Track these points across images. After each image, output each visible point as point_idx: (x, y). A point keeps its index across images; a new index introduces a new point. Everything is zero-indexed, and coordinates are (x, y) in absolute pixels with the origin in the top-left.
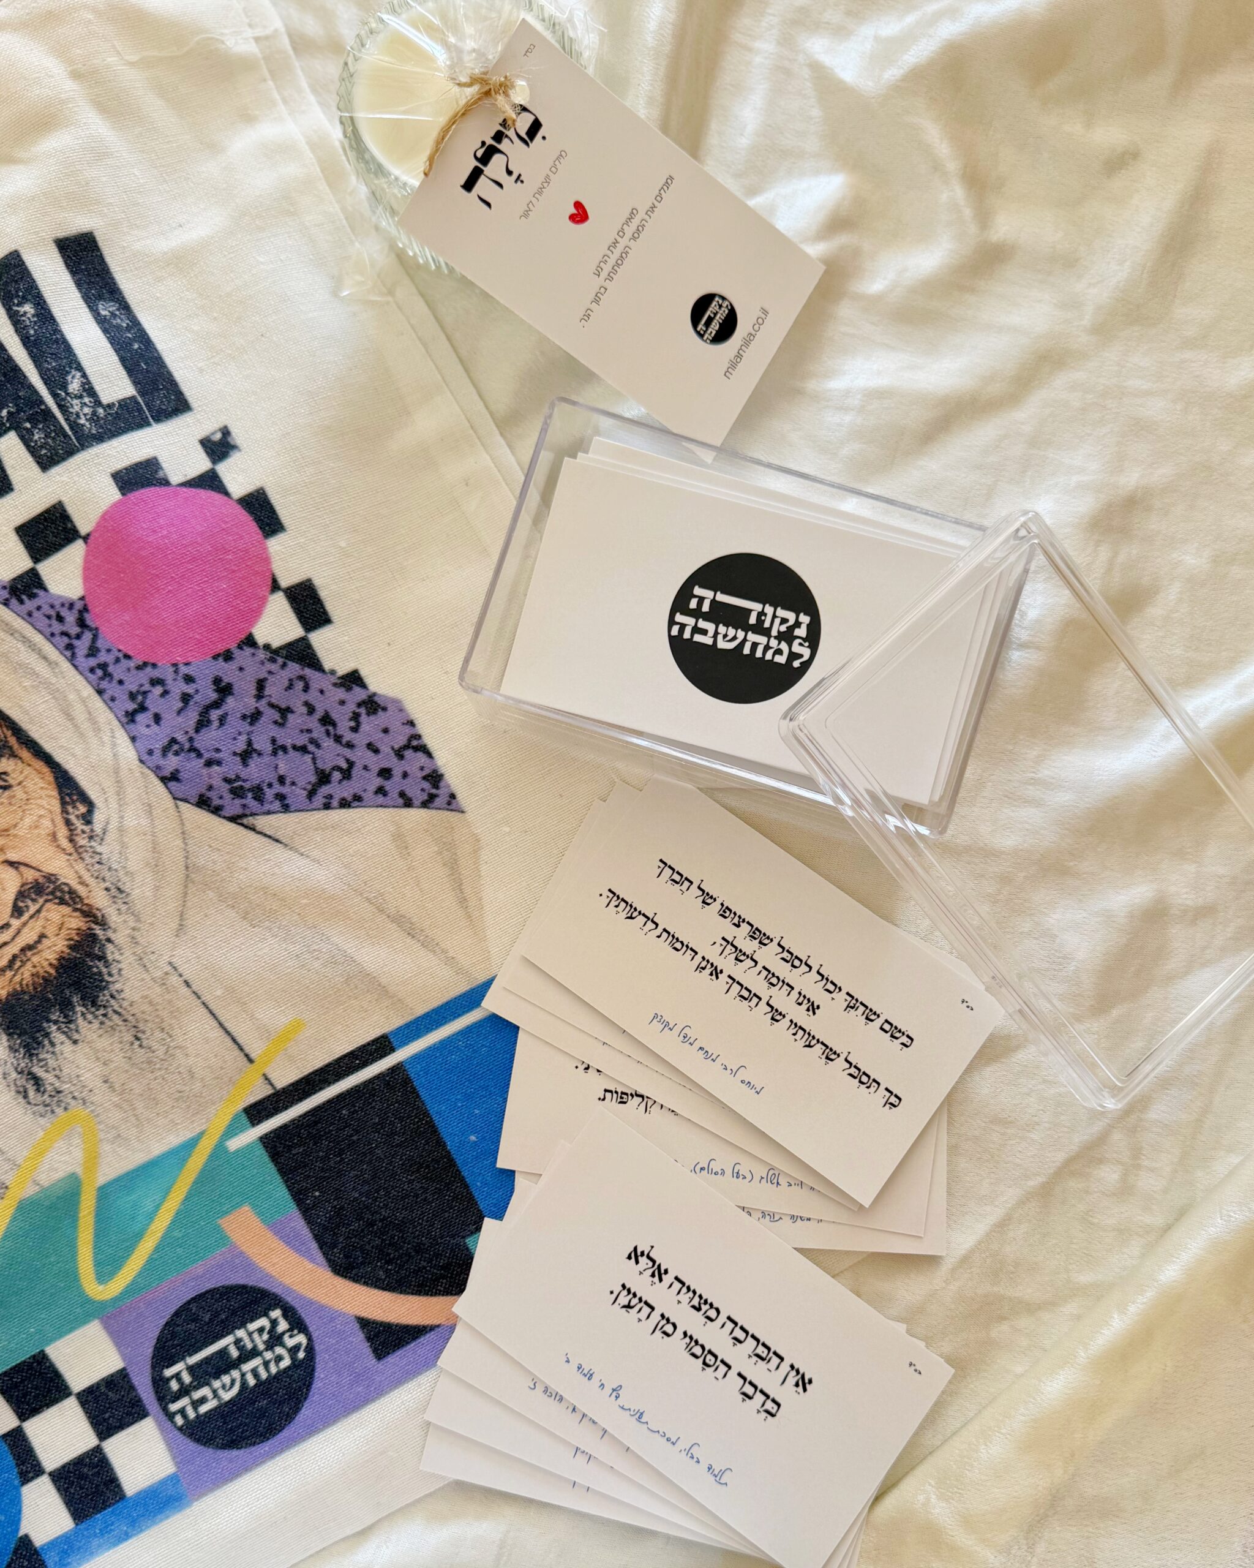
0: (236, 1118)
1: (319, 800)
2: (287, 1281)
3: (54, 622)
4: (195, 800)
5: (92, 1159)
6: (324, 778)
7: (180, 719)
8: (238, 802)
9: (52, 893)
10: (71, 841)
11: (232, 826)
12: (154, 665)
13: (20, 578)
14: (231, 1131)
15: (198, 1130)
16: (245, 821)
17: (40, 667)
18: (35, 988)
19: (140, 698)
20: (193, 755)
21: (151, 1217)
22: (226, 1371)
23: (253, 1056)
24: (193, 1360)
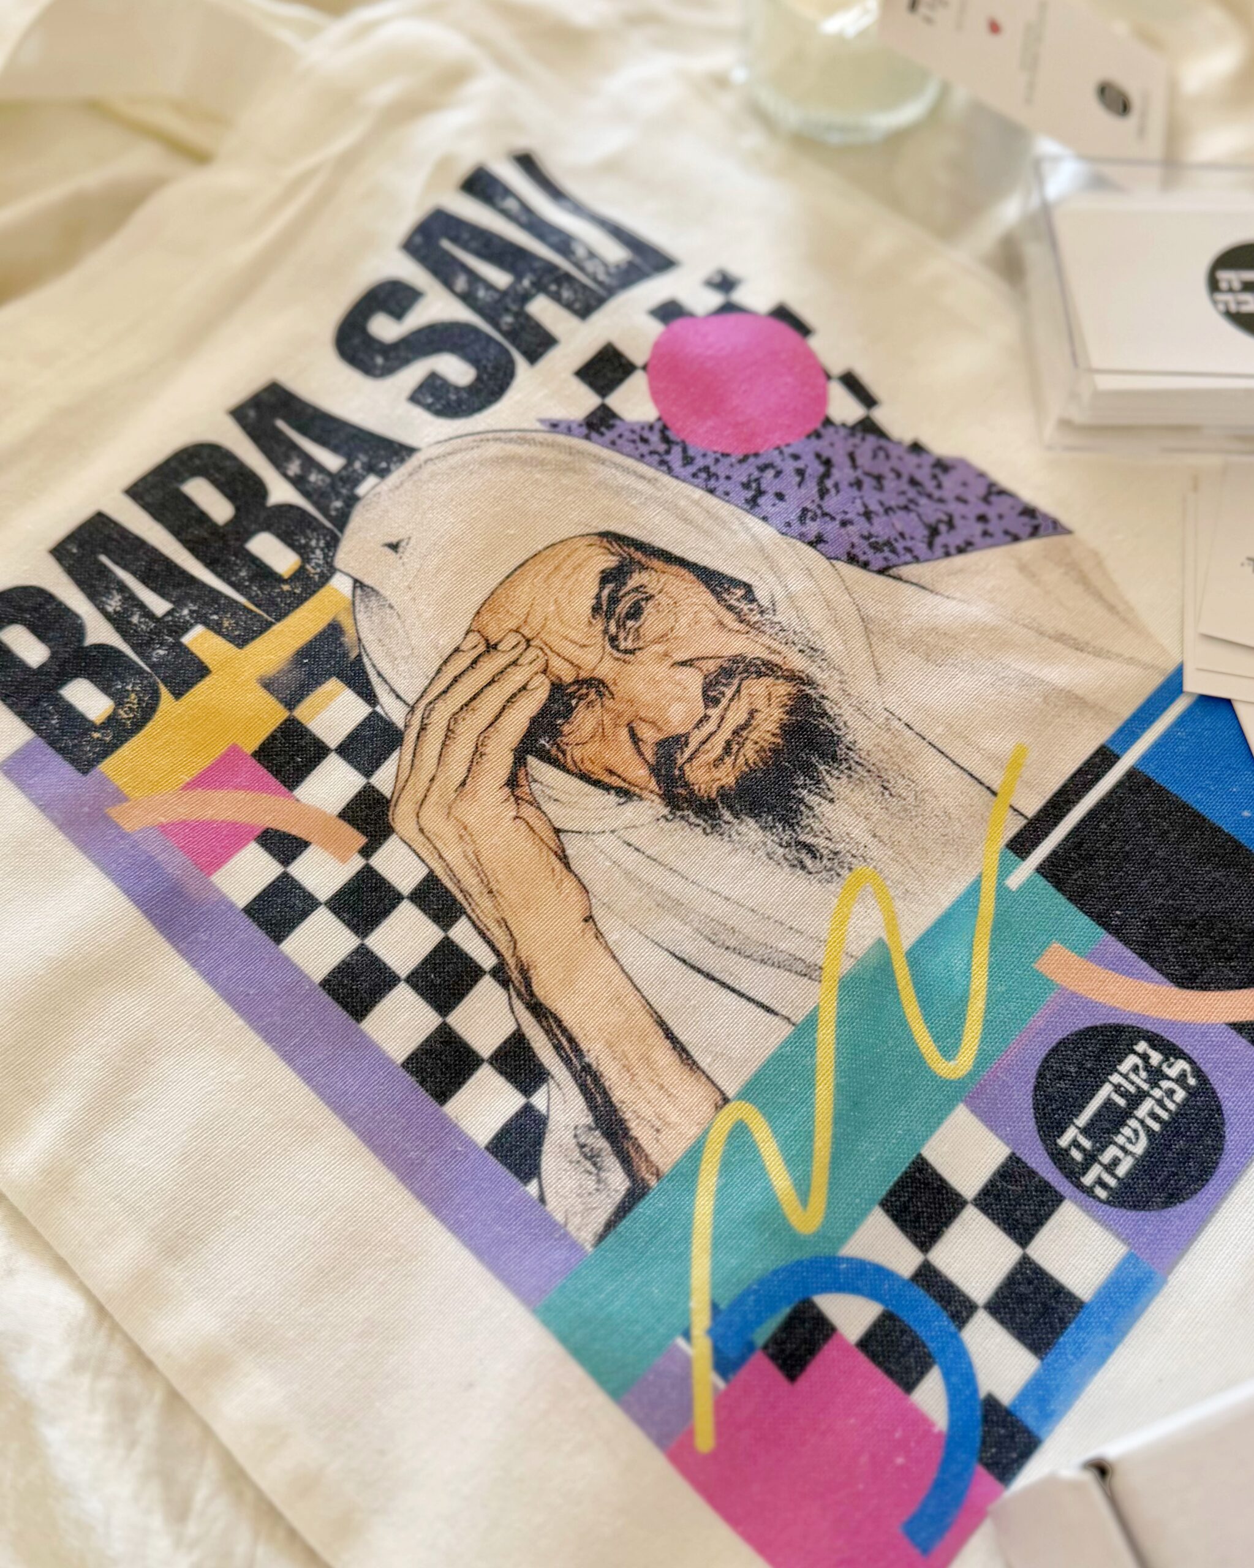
0: (1003, 855)
1: (939, 550)
2: (1136, 1008)
3: (640, 445)
4: (845, 557)
5: (892, 921)
6: (934, 532)
7: (803, 491)
8: (879, 555)
9: (746, 671)
10: (741, 622)
11: (881, 579)
12: (756, 455)
13: (593, 414)
14: (1004, 871)
15: (975, 874)
16: (892, 572)
17: (641, 486)
18: (765, 764)
19: (754, 485)
20: (827, 519)
21: (967, 973)
22: (1123, 1123)
23: (995, 787)
24: (1083, 1119)
